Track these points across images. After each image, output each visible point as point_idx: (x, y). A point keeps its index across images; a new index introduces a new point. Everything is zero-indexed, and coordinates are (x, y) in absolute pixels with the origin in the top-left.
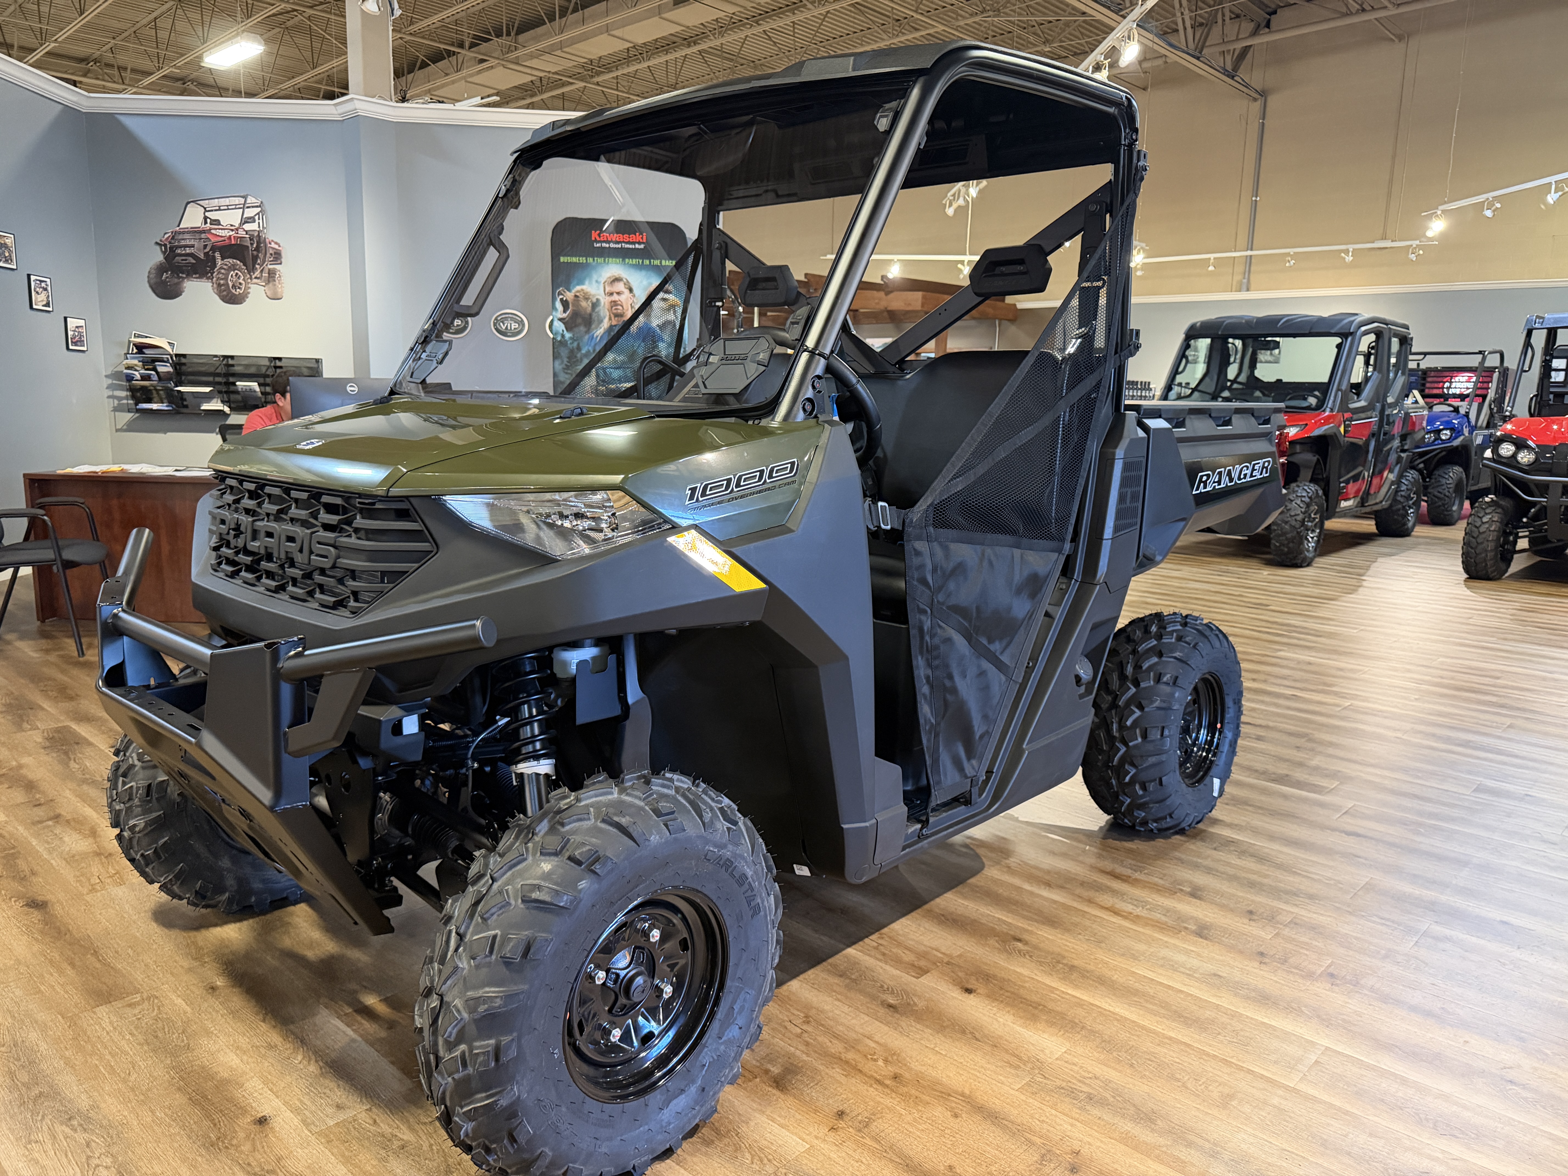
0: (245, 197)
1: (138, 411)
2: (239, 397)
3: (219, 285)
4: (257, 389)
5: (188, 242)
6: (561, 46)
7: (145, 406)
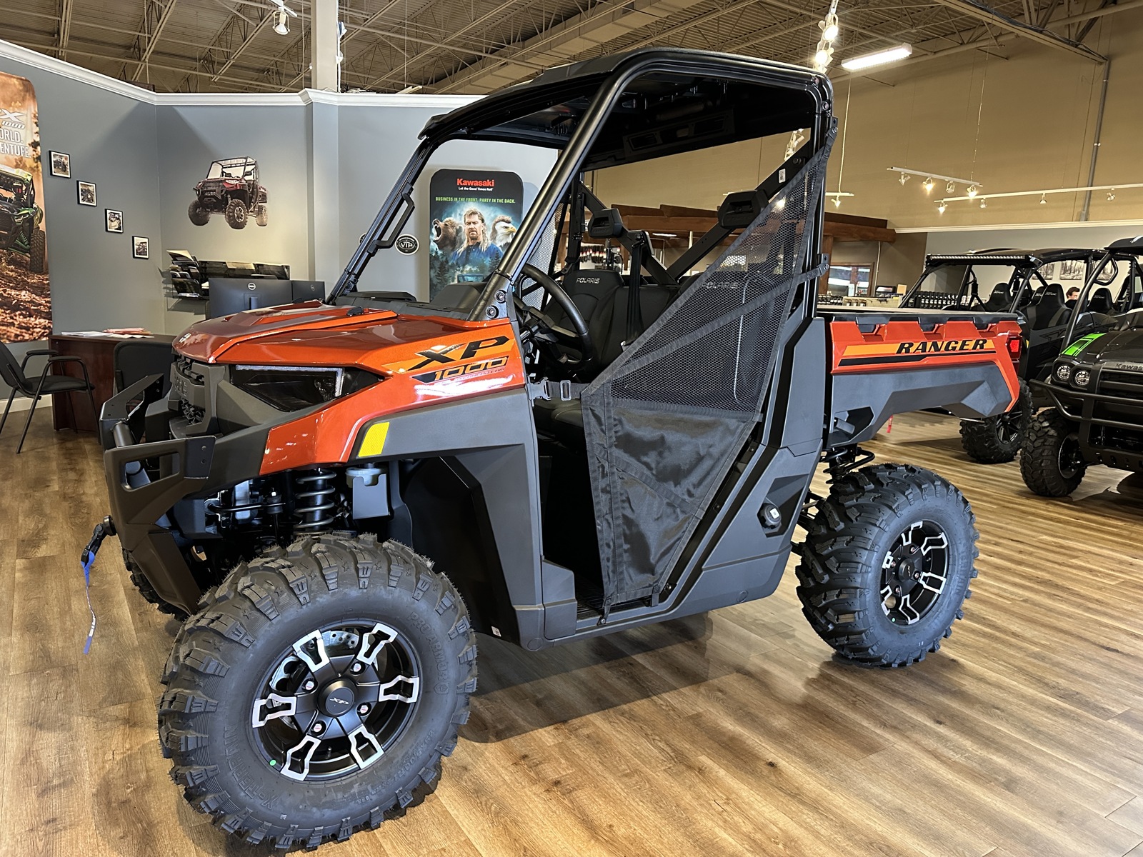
0: (246, 158)
1: (179, 297)
3: (229, 216)
5: (212, 189)
7: (183, 294)
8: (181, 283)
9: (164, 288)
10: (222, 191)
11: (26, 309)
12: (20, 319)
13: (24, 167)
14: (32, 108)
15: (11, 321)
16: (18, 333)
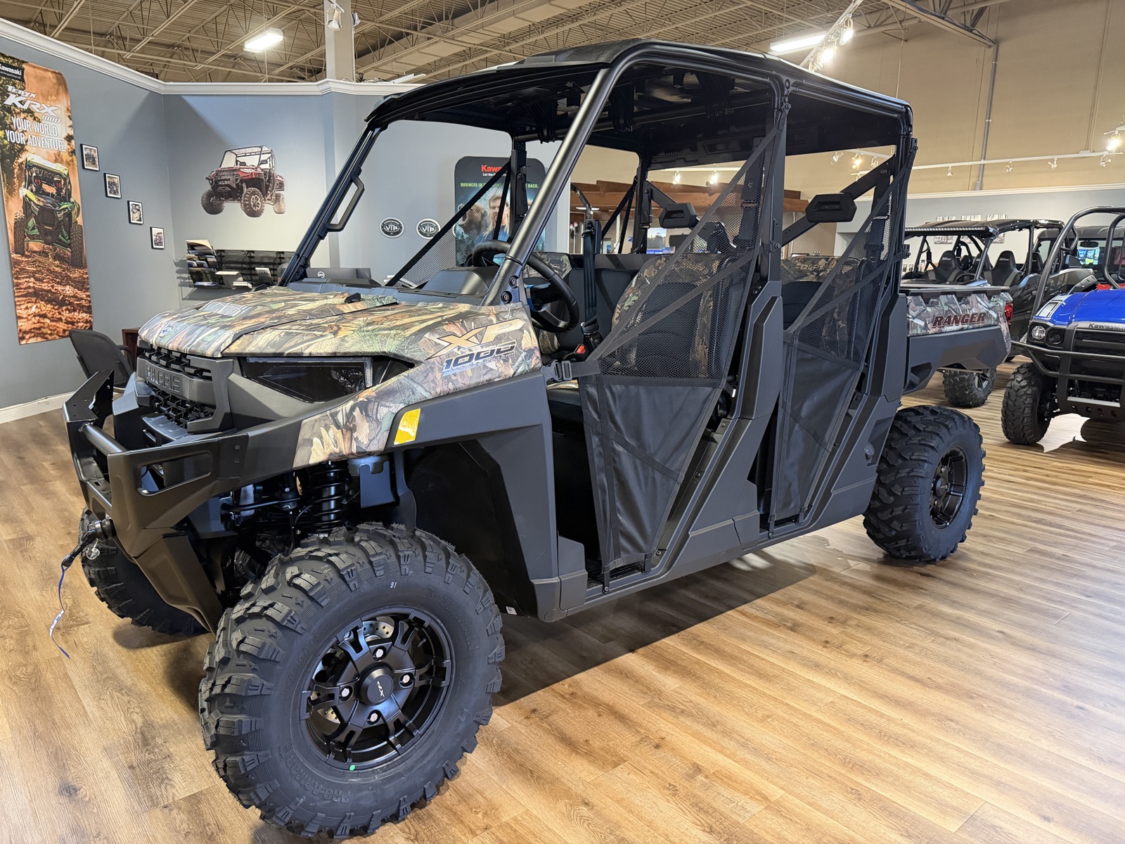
0: (261, 147)
1: (195, 286)
2: (257, 278)
3: (245, 205)
4: (269, 272)
5: (226, 177)
6: (483, 26)
7: (200, 283)
8: (198, 273)
9: (178, 278)
10: (237, 180)
11: (71, 304)
12: (66, 314)
13: (61, 162)
14: (64, 102)
15: (60, 316)
16: (65, 328)
